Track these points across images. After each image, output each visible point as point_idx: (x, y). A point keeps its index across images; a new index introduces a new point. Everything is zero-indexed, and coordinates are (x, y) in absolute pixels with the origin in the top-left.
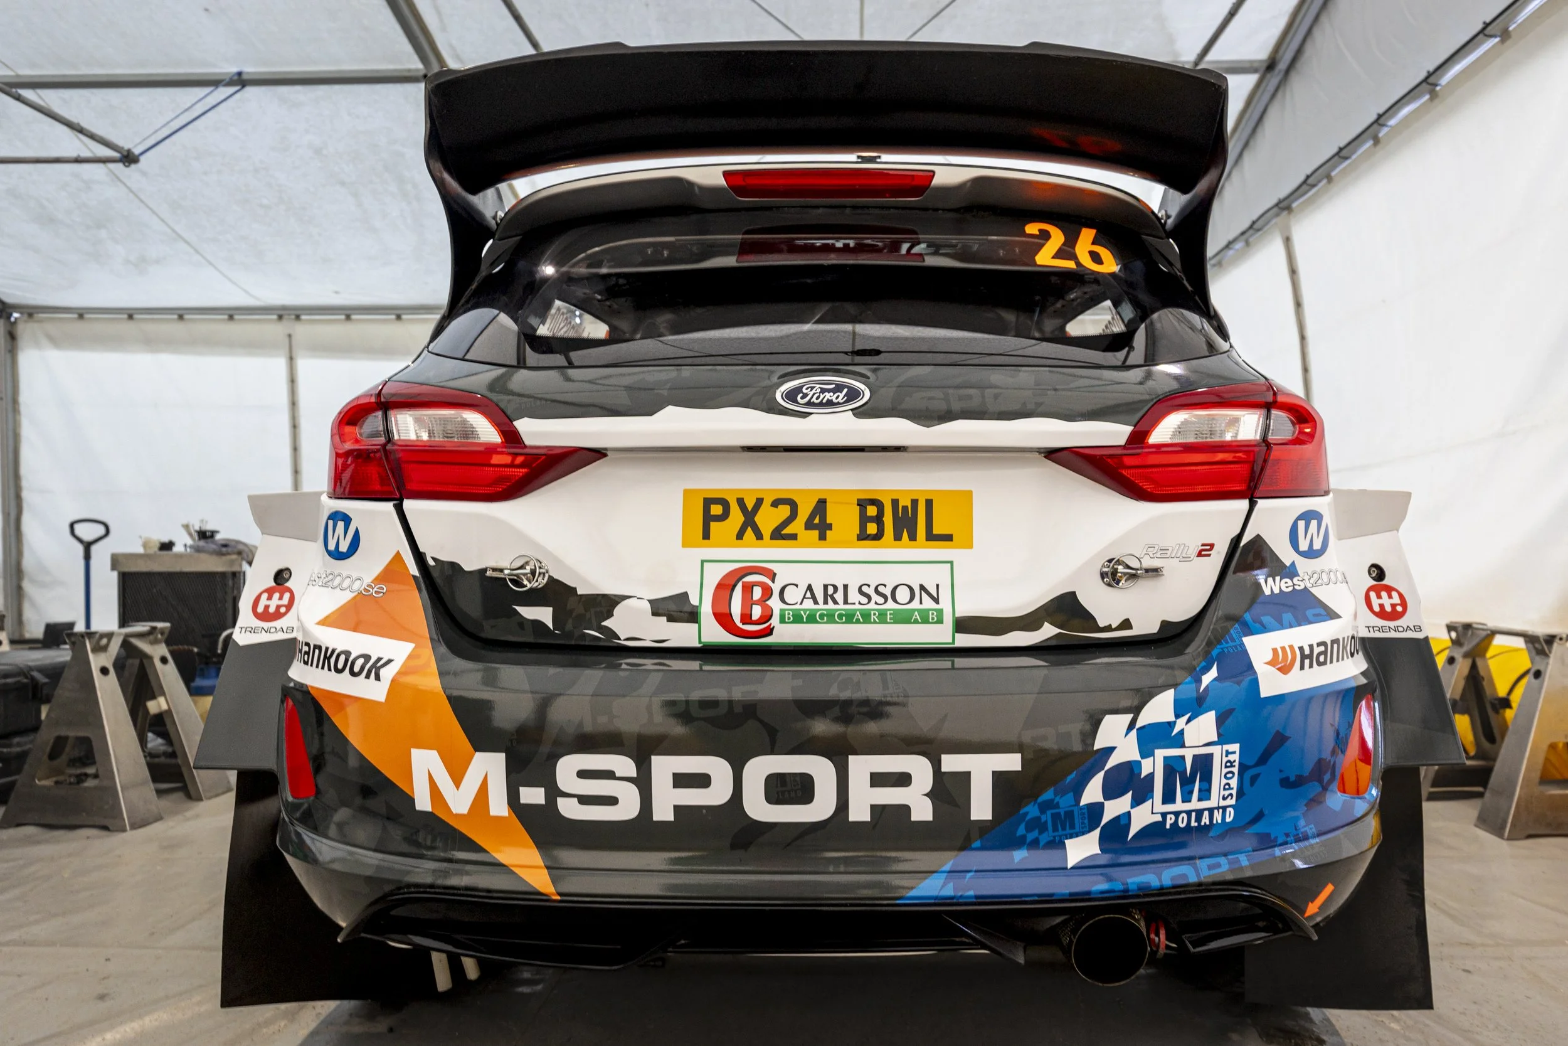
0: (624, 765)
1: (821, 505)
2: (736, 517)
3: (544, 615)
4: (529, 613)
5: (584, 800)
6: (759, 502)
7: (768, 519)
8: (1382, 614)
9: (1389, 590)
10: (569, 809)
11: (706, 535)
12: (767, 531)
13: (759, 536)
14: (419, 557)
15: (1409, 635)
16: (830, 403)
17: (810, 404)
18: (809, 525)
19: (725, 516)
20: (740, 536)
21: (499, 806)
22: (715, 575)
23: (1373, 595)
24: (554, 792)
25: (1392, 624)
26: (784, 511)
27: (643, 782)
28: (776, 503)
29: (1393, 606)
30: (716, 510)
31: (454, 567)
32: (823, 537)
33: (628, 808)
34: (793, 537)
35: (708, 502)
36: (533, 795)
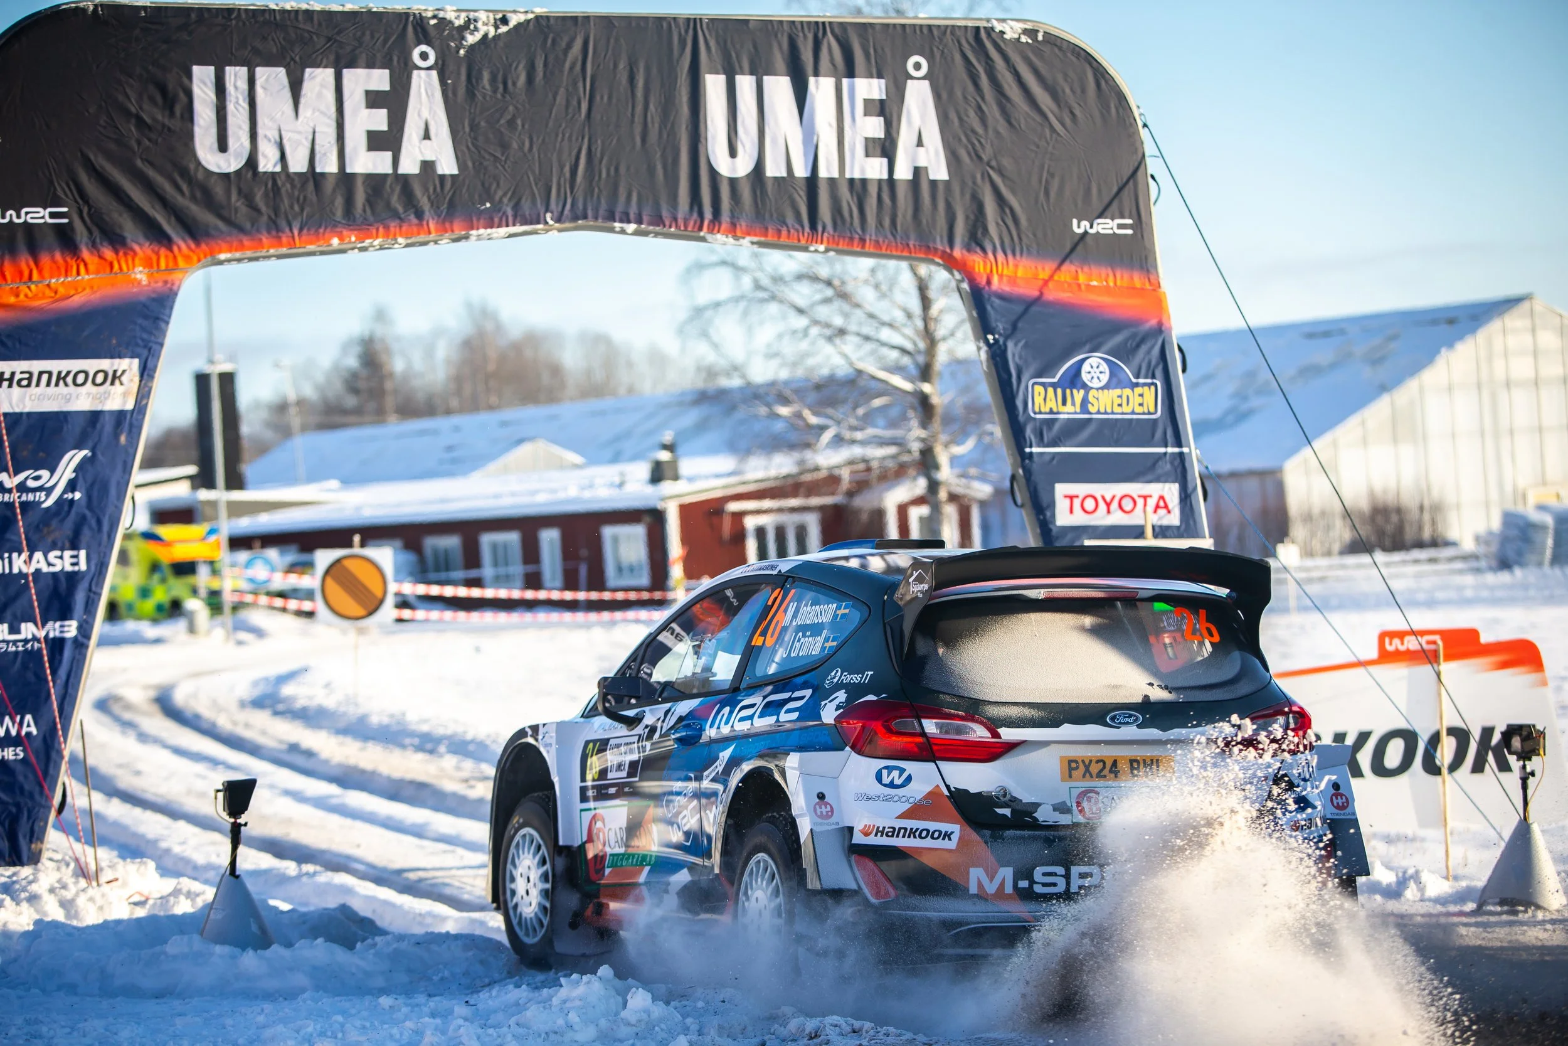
0: (1060, 870)
1: (1115, 763)
2: (1082, 768)
3: (1007, 812)
4: (1000, 811)
5: (1044, 885)
6: (1091, 761)
7: (1095, 769)
8: (1338, 807)
9: (1341, 795)
10: (1038, 889)
11: (1070, 776)
12: (1094, 775)
13: (1092, 776)
14: (948, 787)
15: (1349, 817)
16: (1128, 723)
17: (1120, 723)
18: (1111, 771)
19: (1077, 768)
20: (1084, 776)
21: (1009, 889)
22: (1075, 793)
23: (1334, 798)
24: (1032, 882)
25: (1342, 812)
26: (1101, 764)
27: (1067, 876)
28: (1098, 762)
29: (1343, 803)
30: (1074, 765)
31: (966, 791)
32: (1116, 777)
33: (1061, 887)
34: (1105, 776)
35: (1070, 762)
36: (1023, 884)
